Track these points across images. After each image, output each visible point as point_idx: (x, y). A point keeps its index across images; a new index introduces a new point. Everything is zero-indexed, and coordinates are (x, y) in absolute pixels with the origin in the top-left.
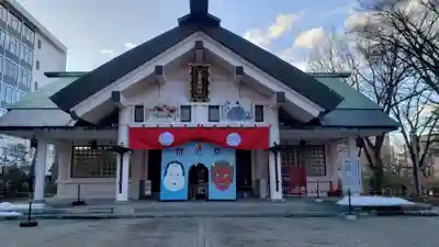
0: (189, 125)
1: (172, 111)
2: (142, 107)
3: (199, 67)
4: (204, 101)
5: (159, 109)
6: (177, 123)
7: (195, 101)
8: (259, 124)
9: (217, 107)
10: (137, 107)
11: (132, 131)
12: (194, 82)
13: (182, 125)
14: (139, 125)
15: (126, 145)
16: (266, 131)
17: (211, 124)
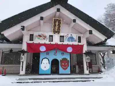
0: (52, 43)
1: (45, 37)
2: (33, 35)
3: (57, 20)
4: (58, 34)
5: (40, 36)
6: (47, 42)
7: (55, 34)
8: (80, 44)
9: (63, 36)
10: (31, 35)
11: (28, 45)
12: (55, 26)
13: (49, 43)
14: (31, 42)
15: (26, 50)
16: (82, 46)
17: (61, 43)
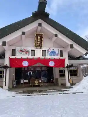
0: (34, 57)
1: (27, 52)
2: (15, 50)
3: (39, 34)
4: (40, 48)
5: (22, 51)
6: (30, 57)
7: (37, 48)
8: (61, 58)
9: (46, 51)
10: (13, 50)
11: (11, 60)
12: (37, 40)
13: (32, 57)
14: (14, 57)
15: (8, 66)
16: (63, 60)
17: (43, 57)
